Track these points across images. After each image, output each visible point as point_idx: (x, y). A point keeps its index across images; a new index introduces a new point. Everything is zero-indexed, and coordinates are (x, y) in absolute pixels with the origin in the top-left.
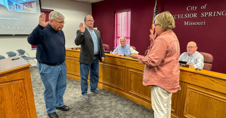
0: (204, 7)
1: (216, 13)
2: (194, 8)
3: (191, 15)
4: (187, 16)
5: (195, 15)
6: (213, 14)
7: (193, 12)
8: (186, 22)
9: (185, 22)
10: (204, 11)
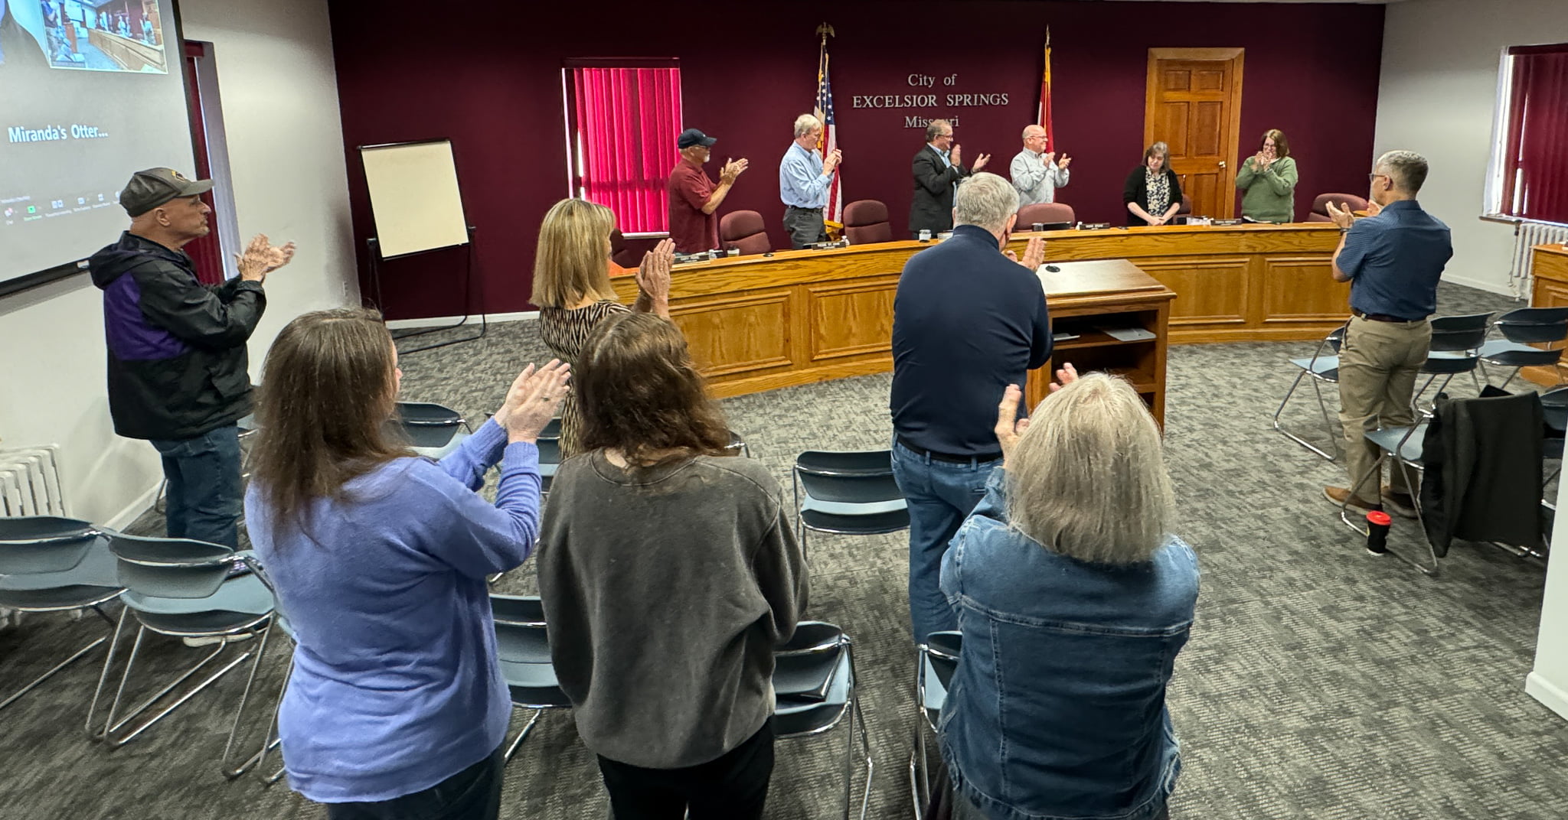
0: (951, 81)
1: (979, 97)
2: (928, 81)
3: (923, 100)
4: (912, 100)
5: (931, 100)
6: (972, 100)
7: (925, 91)
8: (911, 120)
9: (908, 119)
10: (953, 90)
